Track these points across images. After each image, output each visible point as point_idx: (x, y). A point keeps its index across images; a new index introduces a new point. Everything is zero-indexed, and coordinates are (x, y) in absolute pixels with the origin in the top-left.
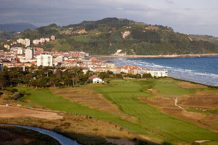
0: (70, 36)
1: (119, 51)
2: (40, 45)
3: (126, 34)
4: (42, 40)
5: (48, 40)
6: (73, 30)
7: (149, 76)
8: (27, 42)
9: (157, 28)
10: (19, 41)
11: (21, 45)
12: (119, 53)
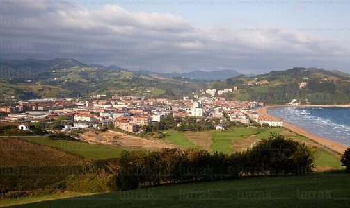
0: (251, 86)
1: (295, 100)
2: (223, 95)
3: (303, 85)
4: (225, 91)
5: (231, 90)
6: (258, 81)
8: (212, 92)
9: (335, 79)
10: (208, 91)
11: (208, 95)
12: (294, 103)
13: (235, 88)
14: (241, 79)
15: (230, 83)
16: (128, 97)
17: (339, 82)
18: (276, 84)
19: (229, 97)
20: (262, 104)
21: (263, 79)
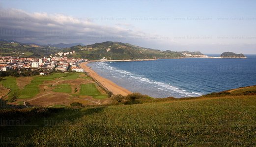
0: (83, 51)
2: (66, 56)
3: (108, 50)
4: (68, 53)
5: (71, 53)
6: (87, 48)
7: (75, 71)
8: (60, 54)
9: (124, 47)
10: (58, 54)
11: (58, 56)
12: (104, 59)
13: (74, 52)
14: (79, 47)
15: (72, 49)
16: (8, 57)
17: (126, 48)
18: (96, 49)
19: (70, 57)
20: (87, 60)
21: (90, 47)
